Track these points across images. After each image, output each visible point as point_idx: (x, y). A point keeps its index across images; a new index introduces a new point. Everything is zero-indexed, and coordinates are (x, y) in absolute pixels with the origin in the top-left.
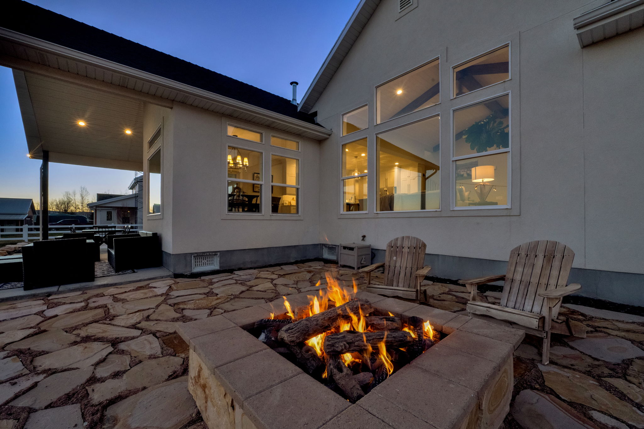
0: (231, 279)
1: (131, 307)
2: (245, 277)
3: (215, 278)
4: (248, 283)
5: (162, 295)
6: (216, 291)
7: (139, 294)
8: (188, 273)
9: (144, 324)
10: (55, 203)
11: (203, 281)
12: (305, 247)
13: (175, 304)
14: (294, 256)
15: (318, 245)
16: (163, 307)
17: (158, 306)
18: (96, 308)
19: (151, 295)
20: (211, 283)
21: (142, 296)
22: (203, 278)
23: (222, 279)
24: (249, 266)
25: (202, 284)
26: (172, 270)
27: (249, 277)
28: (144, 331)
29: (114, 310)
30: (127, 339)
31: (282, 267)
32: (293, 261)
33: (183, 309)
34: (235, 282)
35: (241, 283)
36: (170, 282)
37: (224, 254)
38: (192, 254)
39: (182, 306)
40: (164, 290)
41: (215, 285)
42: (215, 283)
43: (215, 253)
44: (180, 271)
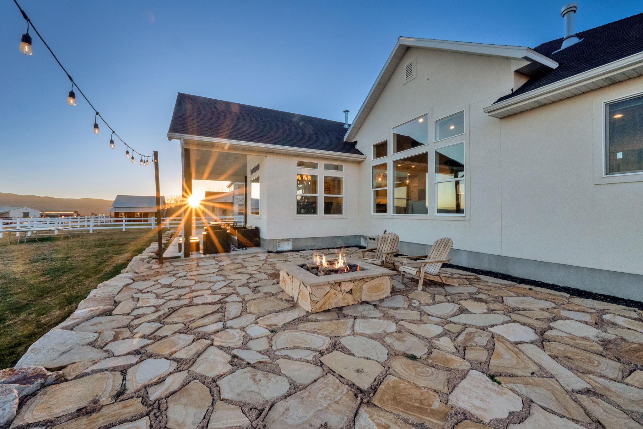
0: (298, 255)
1: (252, 264)
2: (305, 254)
3: (289, 254)
4: (307, 257)
5: (264, 260)
6: (289, 260)
7: (253, 259)
8: (275, 251)
9: (259, 270)
10: (174, 198)
11: (283, 255)
12: (348, 237)
13: (270, 264)
14: (339, 243)
15: (357, 236)
16: (265, 265)
17: (263, 264)
18: (237, 263)
19: (259, 260)
20: (287, 256)
21: (255, 260)
22: (283, 253)
23: (293, 254)
24: (310, 249)
25: (282, 256)
26: (266, 249)
27: (307, 254)
28: (260, 272)
29: (246, 264)
30: (254, 274)
31: (329, 250)
32: (339, 247)
33: (274, 266)
34: (300, 256)
35: (303, 257)
36: (267, 254)
37: (295, 240)
38: (276, 240)
39: (274, 265)
40: (264, 258)
41: (289, 257)
42: (289, 256)
43: (289, 240)
44: (270, 250)
